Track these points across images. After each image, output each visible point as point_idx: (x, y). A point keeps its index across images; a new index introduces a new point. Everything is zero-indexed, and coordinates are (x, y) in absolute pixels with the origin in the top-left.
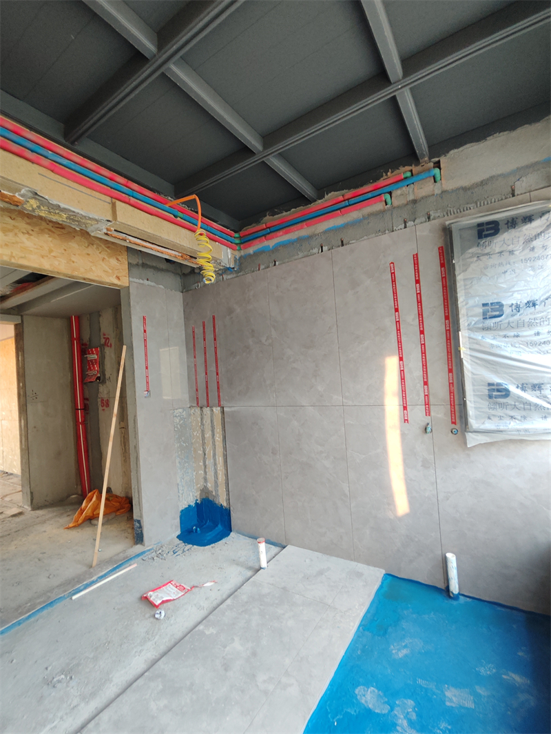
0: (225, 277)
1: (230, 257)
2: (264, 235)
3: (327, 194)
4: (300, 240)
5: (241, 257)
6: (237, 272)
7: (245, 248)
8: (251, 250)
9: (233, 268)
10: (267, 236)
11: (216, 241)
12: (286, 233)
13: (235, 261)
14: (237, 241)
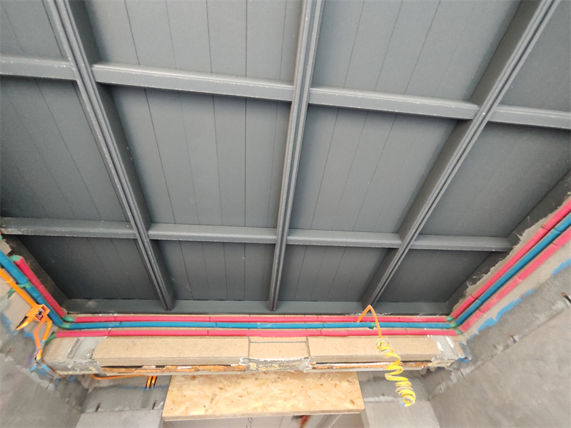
0: (462, 370)
1: (452, 346)
2: (477, 308)
3: (521, 235)
4: (526, 298)
5: (468, 342)
6: (475, 361)
7: (466, 329)
8: (474, 329)
9: (466, 358)
10: (482, 308)
11: (426, 334)
12: (501, 296)
13: (463, 348)
14: (453, 325)
